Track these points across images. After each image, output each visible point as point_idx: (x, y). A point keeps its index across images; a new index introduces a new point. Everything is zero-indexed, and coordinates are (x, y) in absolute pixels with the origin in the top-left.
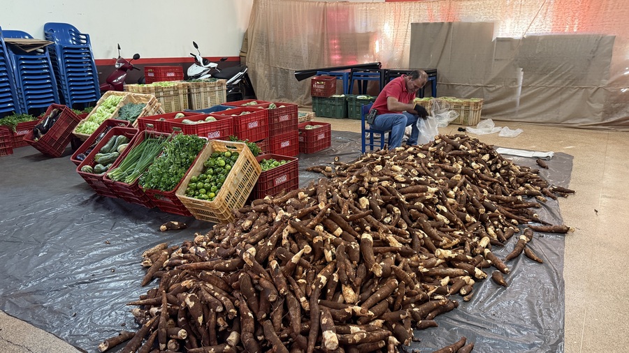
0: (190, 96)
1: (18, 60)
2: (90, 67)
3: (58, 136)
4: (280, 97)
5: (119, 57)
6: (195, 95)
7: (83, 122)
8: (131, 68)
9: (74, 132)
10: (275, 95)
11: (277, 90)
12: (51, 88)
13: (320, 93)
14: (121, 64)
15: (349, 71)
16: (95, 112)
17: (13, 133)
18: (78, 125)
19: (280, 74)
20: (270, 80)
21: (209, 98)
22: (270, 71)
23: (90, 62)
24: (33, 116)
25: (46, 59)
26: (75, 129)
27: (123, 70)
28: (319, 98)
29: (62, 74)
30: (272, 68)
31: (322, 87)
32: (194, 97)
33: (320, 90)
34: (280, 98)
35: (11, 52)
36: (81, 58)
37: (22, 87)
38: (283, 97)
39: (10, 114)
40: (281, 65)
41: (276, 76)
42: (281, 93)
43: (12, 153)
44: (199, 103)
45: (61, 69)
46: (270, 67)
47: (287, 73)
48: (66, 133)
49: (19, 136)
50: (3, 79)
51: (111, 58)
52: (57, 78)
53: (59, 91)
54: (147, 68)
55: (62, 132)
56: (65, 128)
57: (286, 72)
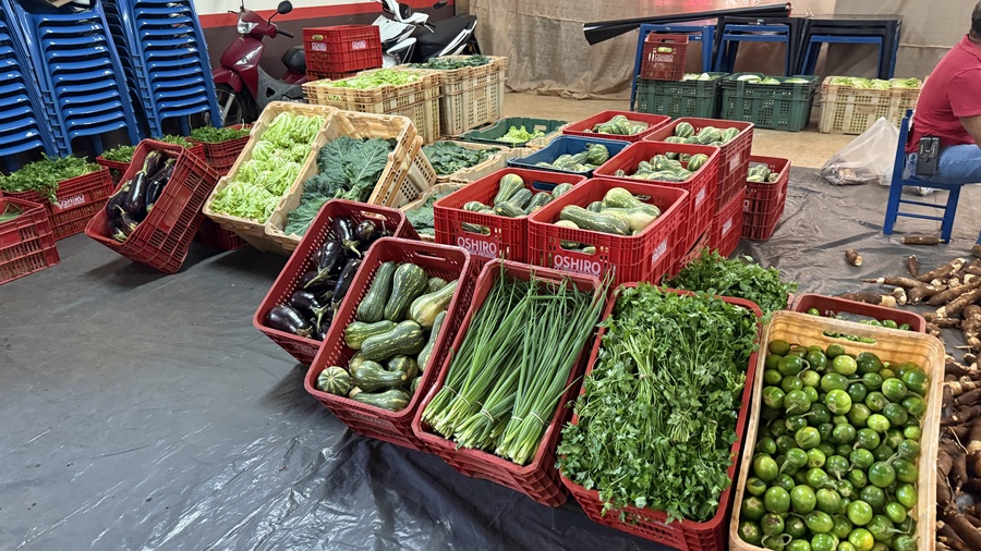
0: (442, 102)
1: (37, 27)
2: (192, 34)
3: (171, 223)
4: (540, 77)
5: (242, 8)
6: (453, 98)
7: (225, 183)
8: (273, 33)
9: (207, 211)
10: (530, 74)
11: (533, 63)
12: (115, 88)
13: (661, 73)
14: (251, 26)
15: (714, 21)
16: (249, 156)
17: (49, 206)
18: (215, 192)
19: (540, 30)
20: (518, 45)
21: (475, 103)
22: (518, 24)
23: (190, 24)
24: (89, 161)
25: (98, 21)
26: (208, 203)
27: (255, 36)
28: (657, 82)
29: (134, 54)
30: (523, 18)
31: (669, 59)
32: (451, 104)
33: (663, 66)
34: (538, 79)
35: (19, 8)
36: (167, 16)
37: (52, 90)
38: (544, 77)
39: (35, 156)
40: (542, 11)
41: (531, 34)
42: (541, 69)
43: (57, 260)
44: (460, 116)
45: (132, 44)
46: (518, 16)
47: (557, 28)
48: (187, 213)
49: (66, 212)
50: (10, 76)
51: (223, 10)
52: (125, 63)
53: (132, 93)
54: (308, 33)
55: (178, 212)
56: (185, 202)
57: (553, 27)
